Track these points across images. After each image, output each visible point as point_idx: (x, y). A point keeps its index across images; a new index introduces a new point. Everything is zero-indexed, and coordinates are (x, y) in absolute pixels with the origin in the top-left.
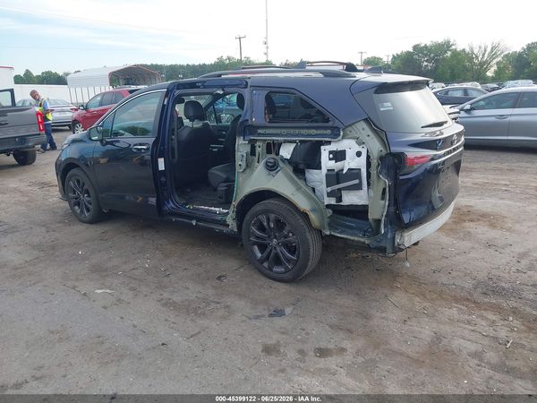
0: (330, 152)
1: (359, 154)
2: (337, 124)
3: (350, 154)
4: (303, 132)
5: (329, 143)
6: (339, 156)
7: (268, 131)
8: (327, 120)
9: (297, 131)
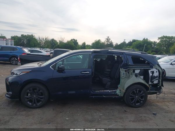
0: (151, 72)
1: (157, 72)
2: (152, 65)
3: (155, 72)
4: (143, 67)
5: (150, 69)
6: (153, 72)
7: (133, 67)
8: (149, 64)
9: (142, 67)
